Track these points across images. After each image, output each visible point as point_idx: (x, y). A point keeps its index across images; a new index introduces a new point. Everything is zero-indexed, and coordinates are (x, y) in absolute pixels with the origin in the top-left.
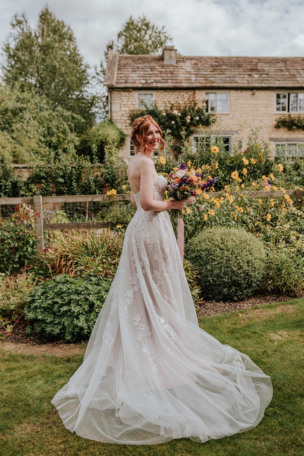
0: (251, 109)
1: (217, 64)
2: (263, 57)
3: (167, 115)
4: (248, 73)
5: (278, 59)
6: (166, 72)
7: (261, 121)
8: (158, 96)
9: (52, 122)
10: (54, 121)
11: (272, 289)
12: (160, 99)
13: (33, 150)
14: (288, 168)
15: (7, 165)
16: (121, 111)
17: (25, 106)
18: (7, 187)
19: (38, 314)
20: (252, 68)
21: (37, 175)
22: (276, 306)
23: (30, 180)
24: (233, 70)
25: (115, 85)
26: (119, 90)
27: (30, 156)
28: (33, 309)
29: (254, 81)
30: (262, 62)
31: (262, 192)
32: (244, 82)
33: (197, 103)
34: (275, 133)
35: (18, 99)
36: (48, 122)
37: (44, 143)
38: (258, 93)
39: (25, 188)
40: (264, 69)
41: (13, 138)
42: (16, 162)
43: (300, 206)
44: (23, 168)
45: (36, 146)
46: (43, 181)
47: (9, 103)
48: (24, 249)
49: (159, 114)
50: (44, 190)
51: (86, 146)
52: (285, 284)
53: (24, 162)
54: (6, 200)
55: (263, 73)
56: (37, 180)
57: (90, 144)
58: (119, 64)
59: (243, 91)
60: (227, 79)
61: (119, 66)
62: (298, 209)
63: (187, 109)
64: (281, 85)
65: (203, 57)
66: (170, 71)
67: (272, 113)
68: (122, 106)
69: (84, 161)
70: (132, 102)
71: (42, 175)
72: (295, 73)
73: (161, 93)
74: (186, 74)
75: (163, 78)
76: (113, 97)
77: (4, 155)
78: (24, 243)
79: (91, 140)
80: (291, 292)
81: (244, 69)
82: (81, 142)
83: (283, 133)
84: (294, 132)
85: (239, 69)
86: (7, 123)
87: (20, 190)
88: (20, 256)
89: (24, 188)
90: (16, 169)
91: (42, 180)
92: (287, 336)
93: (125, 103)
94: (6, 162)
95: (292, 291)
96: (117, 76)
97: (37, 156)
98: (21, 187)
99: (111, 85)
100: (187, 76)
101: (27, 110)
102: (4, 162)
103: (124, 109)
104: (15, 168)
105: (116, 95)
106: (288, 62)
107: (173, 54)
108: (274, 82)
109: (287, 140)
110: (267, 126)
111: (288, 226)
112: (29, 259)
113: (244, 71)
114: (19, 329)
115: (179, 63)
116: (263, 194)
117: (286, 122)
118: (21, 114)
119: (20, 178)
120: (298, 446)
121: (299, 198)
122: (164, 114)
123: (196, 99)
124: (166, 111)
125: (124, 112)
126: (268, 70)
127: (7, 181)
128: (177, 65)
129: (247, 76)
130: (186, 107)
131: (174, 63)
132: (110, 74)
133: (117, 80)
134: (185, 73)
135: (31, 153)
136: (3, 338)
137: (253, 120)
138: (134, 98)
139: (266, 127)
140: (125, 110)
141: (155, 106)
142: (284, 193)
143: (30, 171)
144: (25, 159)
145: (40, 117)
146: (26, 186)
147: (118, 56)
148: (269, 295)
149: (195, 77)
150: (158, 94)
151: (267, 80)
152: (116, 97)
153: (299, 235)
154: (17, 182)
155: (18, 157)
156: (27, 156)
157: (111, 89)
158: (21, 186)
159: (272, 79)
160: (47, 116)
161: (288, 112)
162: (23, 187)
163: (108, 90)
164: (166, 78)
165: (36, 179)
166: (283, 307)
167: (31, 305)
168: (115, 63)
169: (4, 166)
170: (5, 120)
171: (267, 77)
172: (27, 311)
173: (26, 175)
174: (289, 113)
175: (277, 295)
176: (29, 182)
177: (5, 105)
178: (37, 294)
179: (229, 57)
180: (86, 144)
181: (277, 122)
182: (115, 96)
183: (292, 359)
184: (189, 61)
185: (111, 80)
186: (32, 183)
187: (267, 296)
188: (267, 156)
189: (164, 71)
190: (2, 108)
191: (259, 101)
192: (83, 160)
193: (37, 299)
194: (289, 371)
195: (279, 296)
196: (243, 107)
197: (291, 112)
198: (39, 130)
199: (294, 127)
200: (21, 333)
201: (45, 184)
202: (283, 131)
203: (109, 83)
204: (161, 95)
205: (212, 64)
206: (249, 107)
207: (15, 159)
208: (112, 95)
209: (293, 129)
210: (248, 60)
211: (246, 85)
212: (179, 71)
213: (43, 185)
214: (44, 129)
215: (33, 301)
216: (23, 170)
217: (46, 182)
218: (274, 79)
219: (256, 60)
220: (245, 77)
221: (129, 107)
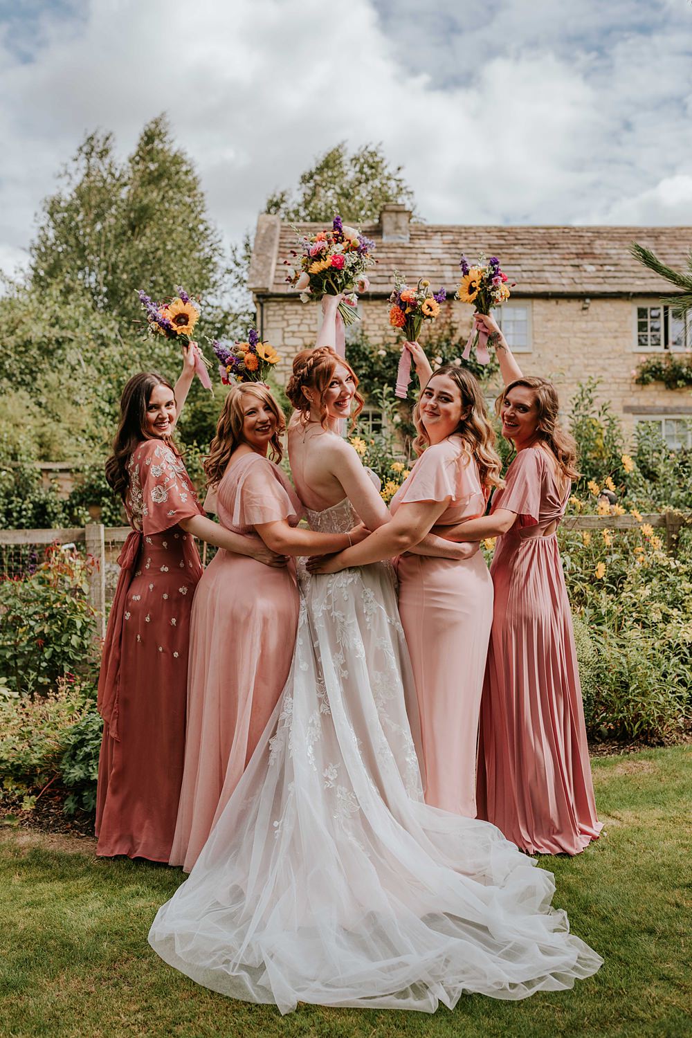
0: (580, 341)
1: (502, 242)
2: (605, 228)
3: (389, 354)
4: (572, 262)
5: (640, 232)
6: (388, 261)
7: (604, 369)
8: (368, 312)
9: (127, 369)
10: (134, 367)
11: (609, 730)
12: (374, 320)
13: (84, 431)
14: (662, 471)
15: (26, 465)
16: (286, 346)
17: (69, 334)
18: (24, 513)
19: (91, 770)
20: (581, 251)
21: (91, 486)
22: (615, 763)
23: (75, 498)
24: (538, 256)
25: (273, 289)
26: (280, 299)
27: (78, 446)
28: (82, 760)
29: (586, 280)
30: (605, 238)
31: (589, 519)
32: (564, 281)
33: (456, 329)
34: (637, 395)
35: (53, 320)
36: (120, 369)
37: (110, 417)
38: (595, 307)
39: (64, 515)
40: (607, 254)
41: (40, 404)
42: (44, 458)
43: (675, 549)
44: (62, 471)
45: (91, 422)
46: (106, 500)
47: (35, 328)
48: (64, 640)
49: (371, 352)
50: (106, 520)
51: (204, 424)
52: (638, 715)
53: (62, 457)
54: (26, 534)
55: (607, 262)
56: (91, 499)
57: (213, 420)
58: (280, 243)
59: (560, 301)
60: (525, 275)
61: (280, 247)
62: (669, 555)
63: (434, 341)
64: (648, 289)
65: (471, 228)
66: (395, 258)
67: (629, 350)
68: (286, 335)
69: (199, 455)
70: (309, 325)
71: (103, 486)
72: (679, 263)
73: (376, 306)
74: (430, 265)
75: (380, 274)
76: (267, 316)
77: (20, 442)
78: (62, 626)
79: (216, 412)
80: (652, 736)
81: (563, 254)
82: (193, 417)
83: (656, 396)
84: (680, 392)
85: (551, 254)
86: (27, 371)
87: (54, 519)
88: (54, 654)
89: (61, 516)
90: (44, 474)
91: (103, 498)
92: (632, 820)
93: (295, 328)
94: (24, 457)
95: (653, 733)
96: (276, 270)
97: (92, 445)
98: (55, 514)
99: (264, 288)
100: (434, 268)
101: (74, 344)
102: (19, 457)
103: (291, 341)
104: (43, 470)
105: (274, 311)
106: (663, 238)
107: (403, 220)
108: (630, 281)
109: (665, 411)
110: (618, 380)
111: (648, 592)
112: (72, 662)
113: (564, 259)
114: (50, 806)
115: (417, 241)
116: (593, 524)
117: (660, 370)
118: (60, 352)
119: (53, 493)
120: (633, 1020)
121: (673, 532)
122: (383, 353)
123: (453, 319)
124: (387, 345)
125: (293, 350)
126: (618, 254)
127: (25, 499)
128: (411, 245)
129: (569, 269)
130: (430, 337)
131: (405, 240)
132: (261, 264)
133: (275, 277)
134: (430, 262)
135: (80, 439)
136: (15, 823)
137: (587, 366)
138: (314, 317)
139: (616, 383)
140: (295, 344)
141: (362, 335)
142: (640, 520)
143: (76, 478)
144: (66, 451)
145: (102, 359)
146: (67, 511)
147: (279, 225)
148: (604, 741)
149: (453, 271)
150: (368, 308)
151: (614, 277)
152: (274, 315)
153: (671, 612)
154: (46, 502)
155: (48, 448)
156: (71, 444)
157: (263, 297)
158: (55, 511)
159: (627, 274)
160: (117, 357)
161: (666, 347)
162: (58, 513)
163: (256, 299)
164: (387, 274)
165: (89, 497)
166: (631, 764)
167: (78, 752)
168: (272, 240)
169: (19, 467)
170: (23, 367)
171: (615, 271)
172: (67, 766)
173: (67, 487)
174: (667, 351)
175: (622, 742)
176: (74, 502)
177: (25, 333)
178: (91, 729)
179: (528, 228)
180: (205, 421)
181: (640, 370)
182: (270, 313)
183: (638, 863)
184: (438, 237)
185: (263, 277)
186: (80, 504)
187: (599, 743)
188: (613, 446)
189: (383, 258)
190: (19, 340)
191: (599, 325)
192: (196, 453)
193: (92, 739)
194: (628, 885)
195: (624, 745)
196: (561, 338)
197: (672, 348)
198: (100, 388)
199: (680, 383)
200: (52, 815)
201: (108, 506)
202: (656, 390)
203: (259, 284)
204: (376, 311)
205: (491, 242)
206: (575, 337)
207: (44, 451)
208: (265, 310)
209: (677, 386)
210: (572, 233)
211: (567, 289)
212: (416, 259)
213: (104, 509)
214: (110, 386)
215: (82, 743)
216: (61, 475)
217: (113, 502)
218: (632, 275)
219: (590, 234)
220: (566, 272)
221: (303, 338)
